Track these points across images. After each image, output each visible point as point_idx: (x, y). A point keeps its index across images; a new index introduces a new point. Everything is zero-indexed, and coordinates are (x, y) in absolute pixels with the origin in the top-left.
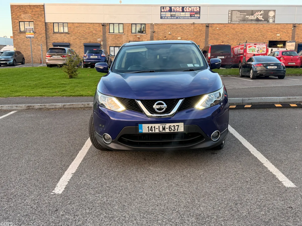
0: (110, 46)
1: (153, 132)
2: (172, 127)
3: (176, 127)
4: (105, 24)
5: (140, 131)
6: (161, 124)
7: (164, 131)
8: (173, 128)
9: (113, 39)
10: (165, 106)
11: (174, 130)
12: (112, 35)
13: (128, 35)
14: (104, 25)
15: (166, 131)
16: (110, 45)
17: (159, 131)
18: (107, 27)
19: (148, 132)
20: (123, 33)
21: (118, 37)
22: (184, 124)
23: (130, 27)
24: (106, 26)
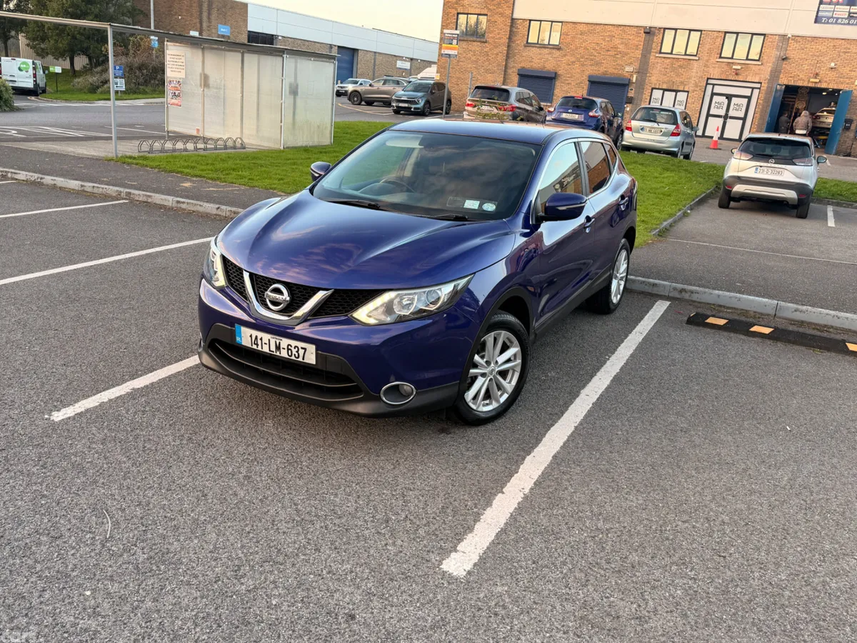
0: (653, 86)
1: (260, 348)
2: (293, 349)
3: (301, 352)
4: (652, 29)
5: (238, 339)
6: (275, 337)
7: (278, 354)
8: (294, 351)
9: (665, 68)
10: (286, 296)
11: (297, 356)
12: (664, 58)
13: (707, 61)
14: (649, 32)
15: (282, 355)
16: (655, 84)
17: (270, 350)
18: (657, 39)
19: (250, 346)
20: (696, 56)
21: (680, 67)
22: (317, 350)
23: (719, 41)
24: (654, 34)
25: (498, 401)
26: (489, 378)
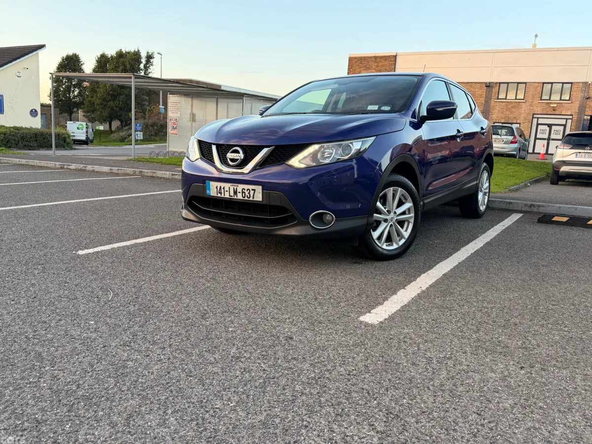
0: (495, 121)
1: (223, 196)
2: (246, 191)
3: (252, 192)
4: (491, 84)
5: (208, 192)
6: (233, 184)
7: (235, 197)
8: (247, 193)
9: (502, 109)
10: (241, 156)
11: (249, 196)
12: (501, 102)
13: (532, 102)
14: (489, 86)
15: (238, 198)
16: (496, 120)
17: (230, 196)
18: (495, 90)
19: (216, 195)
20: (523, 99)
21: (513, 107)
22: (263, 190)
23: (539, 89)
24: (492, 87)
25: (397, 244)
26: (390, 224)
